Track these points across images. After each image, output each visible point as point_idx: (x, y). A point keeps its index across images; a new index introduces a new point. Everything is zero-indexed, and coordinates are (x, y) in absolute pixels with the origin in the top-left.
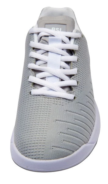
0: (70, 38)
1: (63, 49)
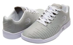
0: (56, 11)
1: (52, 12)
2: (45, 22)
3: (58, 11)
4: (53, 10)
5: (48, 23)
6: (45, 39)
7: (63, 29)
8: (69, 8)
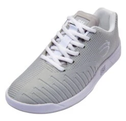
0: (86, 31)
1: (75, 36)
2: (61, 61)
3: (90, 32)
4: (78, 31)
5: (66, 62)
6: (61, 103)
7: (104, 71)
8: (117, 19)
